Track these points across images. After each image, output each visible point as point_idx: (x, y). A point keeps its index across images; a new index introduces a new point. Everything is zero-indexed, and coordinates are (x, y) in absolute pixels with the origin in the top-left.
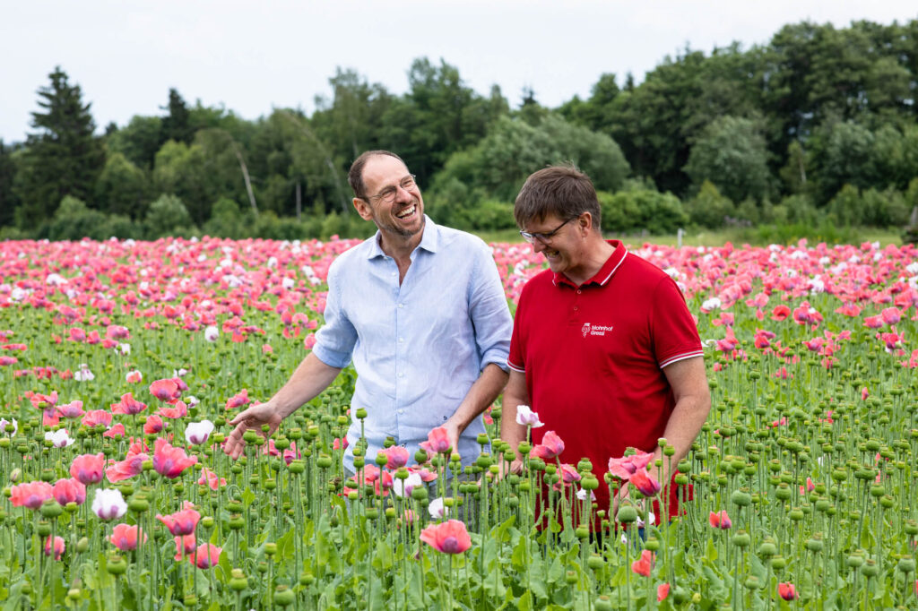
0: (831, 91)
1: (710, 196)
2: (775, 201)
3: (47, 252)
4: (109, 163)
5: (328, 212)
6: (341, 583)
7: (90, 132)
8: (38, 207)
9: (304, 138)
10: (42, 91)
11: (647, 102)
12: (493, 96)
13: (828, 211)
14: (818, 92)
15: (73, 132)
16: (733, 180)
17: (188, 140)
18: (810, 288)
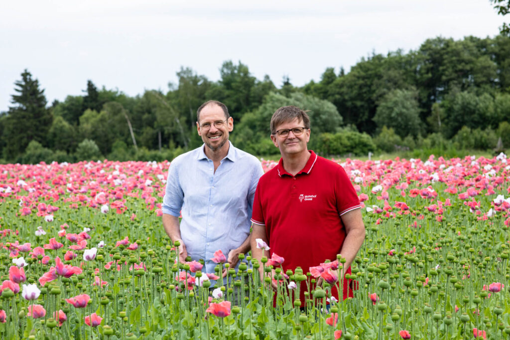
0: (454, 75)
1: (388, 134)
2: (425, 137)
3: (19, 170)
4: (55, 122)
5: (176, 147)
6: (166, 334)
7: (44, 105)
8: (16, 147)
9: (163, 106)
10: (17, 83)
11: (353, 83)
12: (265, 81)
13: (453, 142)
14: (447, 76)
15: (35, 105)
16: (401, 125)
17: (99, 109)
18: (431, 179)
